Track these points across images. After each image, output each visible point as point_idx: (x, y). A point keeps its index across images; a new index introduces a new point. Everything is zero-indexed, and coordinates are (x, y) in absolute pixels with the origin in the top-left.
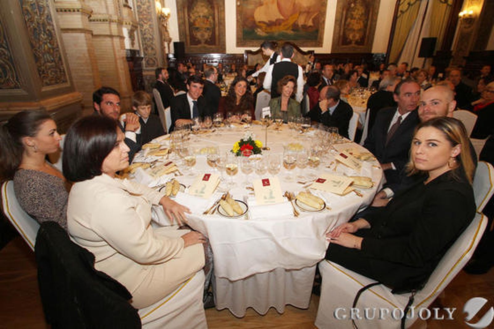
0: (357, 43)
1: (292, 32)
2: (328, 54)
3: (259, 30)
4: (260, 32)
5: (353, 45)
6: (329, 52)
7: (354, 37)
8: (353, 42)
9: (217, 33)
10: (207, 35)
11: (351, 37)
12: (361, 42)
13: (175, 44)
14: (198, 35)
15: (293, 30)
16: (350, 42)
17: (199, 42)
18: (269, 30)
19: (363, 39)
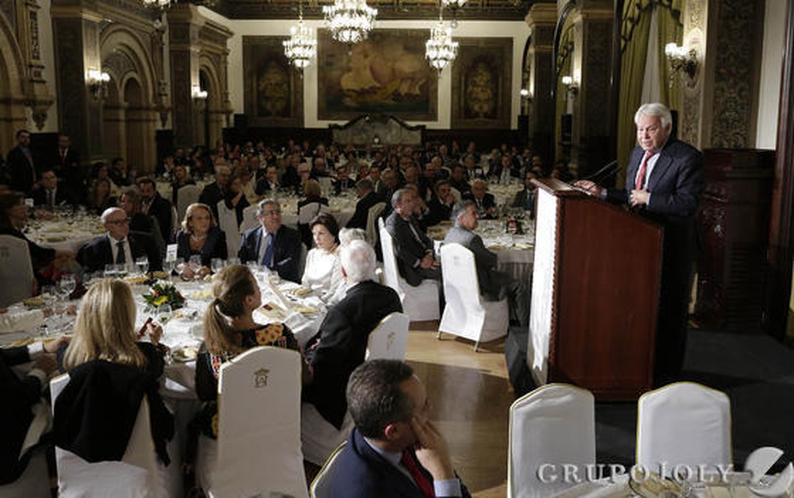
0: (486, 115)
1: (392, 102)
2: (446, 131)
3: (348, 99)
4: (348, 101)
5: (482, 119)
6: (448, 127)
7: (481, 108)
8: (481, 115)
9: (292, 103)
10: (279, 105)
11: (476, 108)
12: (492, 115)
13: (236, 116)
14: (269, 106)
15: (394, 99)
16: (477, 115)
17: (269, 114)
18: (360, 100)
19: (494, 110)
